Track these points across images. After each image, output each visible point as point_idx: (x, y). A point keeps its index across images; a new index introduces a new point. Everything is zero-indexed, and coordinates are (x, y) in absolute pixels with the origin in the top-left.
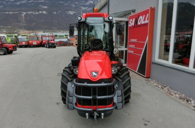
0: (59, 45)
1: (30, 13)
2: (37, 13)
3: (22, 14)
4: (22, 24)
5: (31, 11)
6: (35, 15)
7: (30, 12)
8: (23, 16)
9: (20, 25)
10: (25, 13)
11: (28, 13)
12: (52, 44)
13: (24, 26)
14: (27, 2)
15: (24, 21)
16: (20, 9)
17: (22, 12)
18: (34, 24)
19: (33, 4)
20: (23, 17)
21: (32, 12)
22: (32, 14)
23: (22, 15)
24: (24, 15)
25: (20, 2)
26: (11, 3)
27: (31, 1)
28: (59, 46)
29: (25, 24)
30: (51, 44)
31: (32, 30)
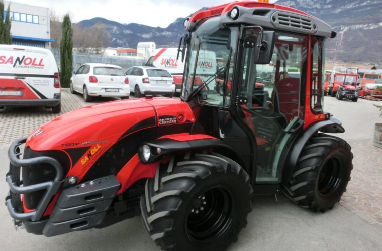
0: (374, 97)
1: (357, 28)
2: (372, 27)
3: (341, 30)
4: (335, 49)
5: (360, 23)
6: (368, 30)
7: (358, 26)
8: (341, 34)
9: (331, 52)
10: (346, 29)
11: (353, 27)
12: (348, 93)
13: (339, 54)
14: (357, 5)
15: (340, 44)
16: (338, 22)
17: (341, 26)
18: (359, 50)
19: (369, 8)
20: (340, 36)
21: (361, 26)
22: (361, 29)
23: (341, 32)
24: (345, 33)
25: (343, 7)
26: (325, 12)
27: (365, 3)
28: (371, 100)
29: (342, 51)
30: (346, 93)
31: (354, 62)
